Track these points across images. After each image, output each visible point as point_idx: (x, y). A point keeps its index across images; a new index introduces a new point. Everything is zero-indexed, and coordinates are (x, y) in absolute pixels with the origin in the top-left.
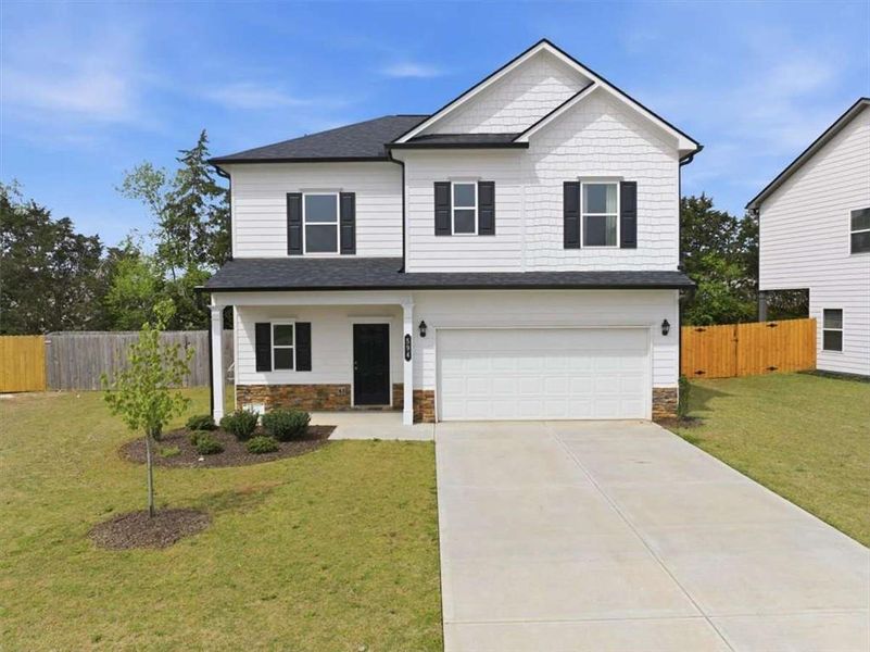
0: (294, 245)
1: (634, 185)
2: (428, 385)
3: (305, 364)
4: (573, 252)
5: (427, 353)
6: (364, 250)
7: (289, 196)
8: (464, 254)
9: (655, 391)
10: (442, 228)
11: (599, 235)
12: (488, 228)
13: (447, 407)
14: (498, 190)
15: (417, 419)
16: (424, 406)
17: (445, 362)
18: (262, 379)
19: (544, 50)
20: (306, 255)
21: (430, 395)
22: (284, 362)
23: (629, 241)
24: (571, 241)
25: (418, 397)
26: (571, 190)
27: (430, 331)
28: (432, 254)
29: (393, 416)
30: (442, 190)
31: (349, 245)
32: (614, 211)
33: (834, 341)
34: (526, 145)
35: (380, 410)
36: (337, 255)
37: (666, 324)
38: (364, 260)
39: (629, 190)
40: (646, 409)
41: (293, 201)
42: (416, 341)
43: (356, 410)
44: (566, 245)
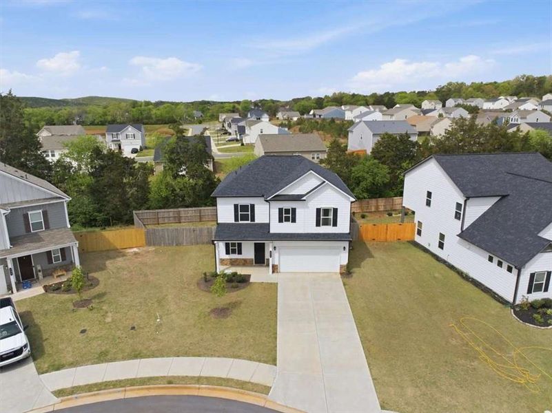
0: (236, 219)
1: (337, 209)
2: (276, 263)
3: (240, 253)
4: (318, 228)
5: (276, 255)
6: (257, 221)
7: (235, 205)
8: (287, 228)
9: (341, 265)
10: (281, 221)
11: (326, 223)
12: (294, 220)
13: (282, 269)
14: (297, 210)
15: (273, 272)
16: (275, 268)
17: (281, 257)
18: (228, 257)
19: (311, 173)
20: (240, 222)
21: (277, 266)
22: (234, 252)
23: (335, 224)
24: (318, 224)
25: (273, 266)
26: (318, 210)
27: (277, 249)
28: (277, 227)
29: (267, 268)
30: (281, 210)
31: (253, 219)
32: (331, 217)
33: (419, 233)
34: (305, 200)
35: (262, 266)
36: (249, 222)
37: (344, 248)
38: (258, 224)
39: (335, 211)
40: (338, 270)
41: (236, 206)
42: (273, 252)
43: (254, 266)
44: (317, 226)
